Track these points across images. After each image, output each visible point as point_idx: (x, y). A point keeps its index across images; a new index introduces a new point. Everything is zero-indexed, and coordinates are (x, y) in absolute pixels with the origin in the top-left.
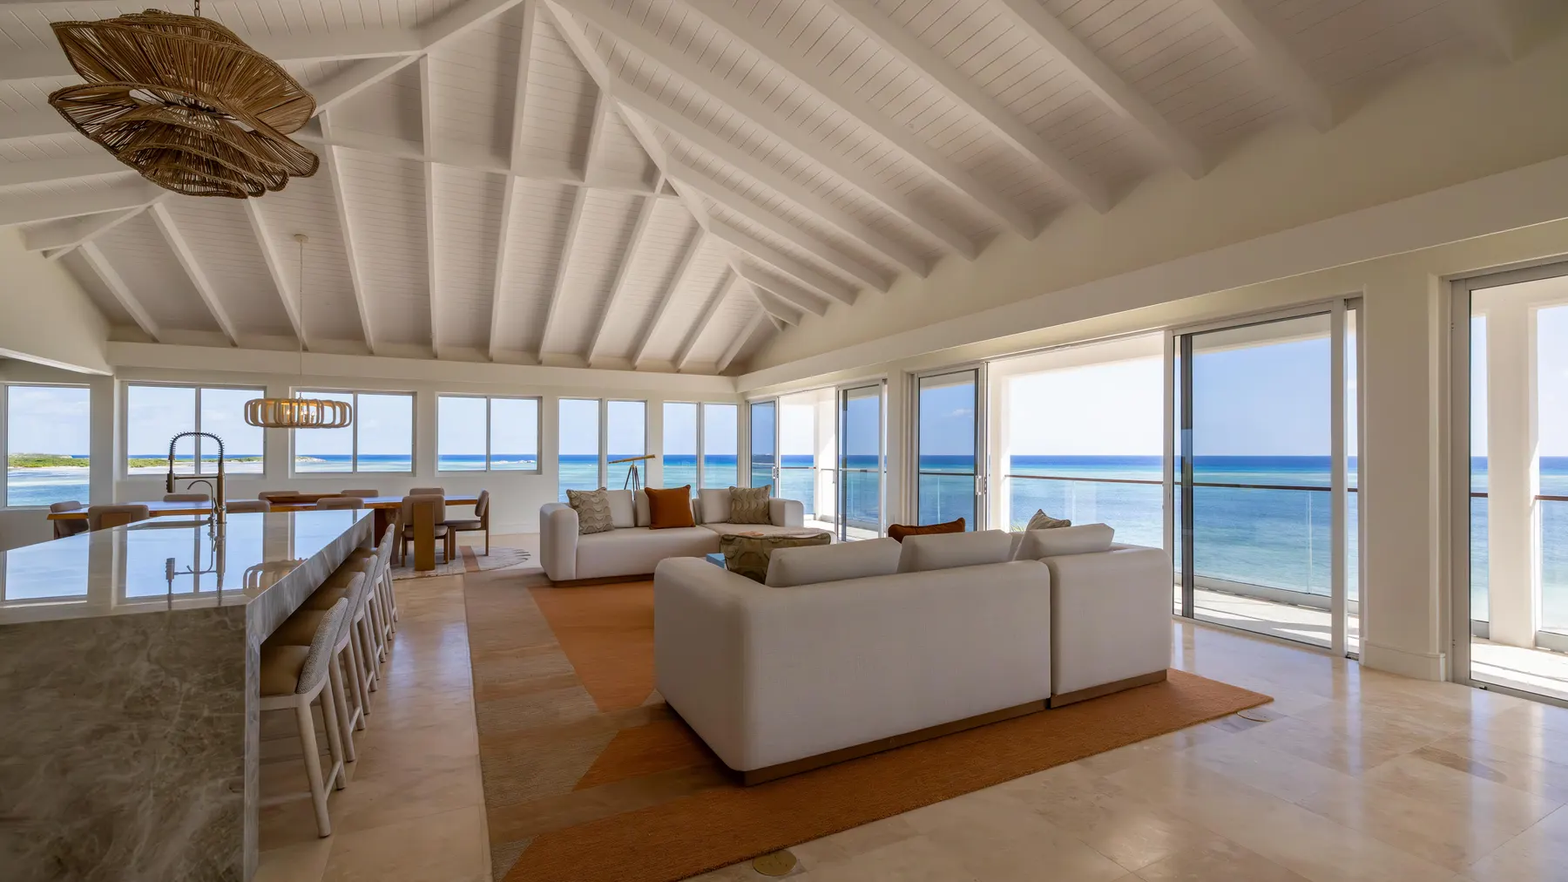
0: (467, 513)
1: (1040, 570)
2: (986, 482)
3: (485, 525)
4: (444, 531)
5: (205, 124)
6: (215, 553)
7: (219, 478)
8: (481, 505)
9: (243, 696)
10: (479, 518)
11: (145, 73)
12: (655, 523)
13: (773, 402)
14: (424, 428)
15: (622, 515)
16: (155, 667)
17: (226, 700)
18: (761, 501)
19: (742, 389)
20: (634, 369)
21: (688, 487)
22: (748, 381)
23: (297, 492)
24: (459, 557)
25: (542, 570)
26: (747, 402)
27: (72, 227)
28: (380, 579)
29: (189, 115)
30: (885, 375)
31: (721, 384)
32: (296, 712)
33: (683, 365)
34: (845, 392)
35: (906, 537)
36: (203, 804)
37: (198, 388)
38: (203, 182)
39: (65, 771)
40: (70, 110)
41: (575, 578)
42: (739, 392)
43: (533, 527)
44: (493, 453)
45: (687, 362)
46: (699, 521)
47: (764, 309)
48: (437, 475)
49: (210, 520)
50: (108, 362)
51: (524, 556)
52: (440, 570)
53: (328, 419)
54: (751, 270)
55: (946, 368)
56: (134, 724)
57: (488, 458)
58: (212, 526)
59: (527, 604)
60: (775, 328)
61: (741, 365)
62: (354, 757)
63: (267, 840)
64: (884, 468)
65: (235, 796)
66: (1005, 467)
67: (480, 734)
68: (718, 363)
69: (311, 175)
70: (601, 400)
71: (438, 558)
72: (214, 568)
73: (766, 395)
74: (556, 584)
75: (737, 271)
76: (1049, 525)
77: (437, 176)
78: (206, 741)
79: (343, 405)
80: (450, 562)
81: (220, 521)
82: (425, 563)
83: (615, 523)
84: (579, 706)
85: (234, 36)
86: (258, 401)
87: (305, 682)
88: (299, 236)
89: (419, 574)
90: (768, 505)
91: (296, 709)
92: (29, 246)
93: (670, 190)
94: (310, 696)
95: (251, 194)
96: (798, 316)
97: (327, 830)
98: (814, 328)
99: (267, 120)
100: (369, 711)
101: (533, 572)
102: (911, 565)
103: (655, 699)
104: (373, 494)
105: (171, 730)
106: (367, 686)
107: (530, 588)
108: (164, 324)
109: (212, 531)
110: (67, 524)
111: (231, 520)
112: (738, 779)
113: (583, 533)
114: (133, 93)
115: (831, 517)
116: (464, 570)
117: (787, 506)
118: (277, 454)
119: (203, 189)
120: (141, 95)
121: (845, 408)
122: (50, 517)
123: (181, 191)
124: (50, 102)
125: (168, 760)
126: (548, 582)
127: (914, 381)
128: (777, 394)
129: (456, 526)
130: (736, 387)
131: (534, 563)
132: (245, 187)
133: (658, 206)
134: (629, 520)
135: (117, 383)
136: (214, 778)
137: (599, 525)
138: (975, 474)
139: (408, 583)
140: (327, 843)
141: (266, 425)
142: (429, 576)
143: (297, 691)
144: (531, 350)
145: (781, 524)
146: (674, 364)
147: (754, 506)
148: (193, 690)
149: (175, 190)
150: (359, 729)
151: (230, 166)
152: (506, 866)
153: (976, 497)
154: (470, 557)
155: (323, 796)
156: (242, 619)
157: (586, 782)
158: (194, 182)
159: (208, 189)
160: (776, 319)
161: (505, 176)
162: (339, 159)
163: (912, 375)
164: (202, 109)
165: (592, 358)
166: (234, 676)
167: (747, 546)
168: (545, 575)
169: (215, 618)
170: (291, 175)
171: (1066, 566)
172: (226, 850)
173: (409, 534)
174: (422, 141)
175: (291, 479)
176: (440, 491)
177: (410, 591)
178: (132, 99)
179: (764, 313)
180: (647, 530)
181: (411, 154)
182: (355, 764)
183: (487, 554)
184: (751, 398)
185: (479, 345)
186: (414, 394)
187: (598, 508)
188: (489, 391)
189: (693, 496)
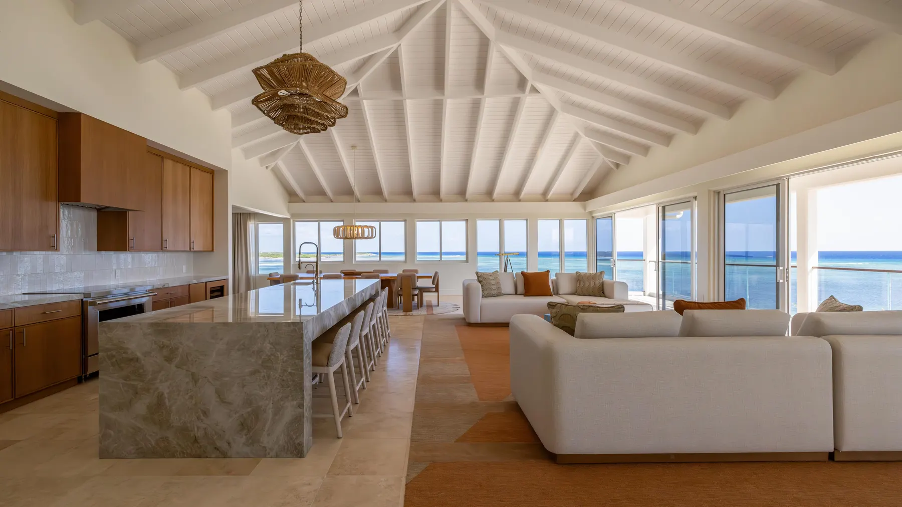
0: (428, 283)
1: (823, 346)
2: (788, 272)
3: (437, 290)
4: (416, 292)
5: (302, 101)
6: (315, 298)
7: (317, 263)
8: (435, 280)
9: (303, 364)
10: (434, 286)
11: (282, 84)
12: (528, 293)
13: (610, 217)
14: (410, 238)
15: (508, 287)
16: (272, 347)
17: (297, 365)
18: (598, 282)
19: (588, 210)
20: (520, 201)
21: (548, 271)
22: (594, 204)
23: (355, 270)
24: (425, 306)
25: (464, 316)
26: (593, 217)
27: (274, 154)
28: (380, 314)
29: (300, 98)
30: (695, 194)
31: (576, 207)
32: (327, 375)
33: (549, 196)
34: (664, 208)
35: (685, 311)
36: (289, 413)
37: (319, 221)
38: (305, 128)
39: (244, 386)
40: (260, 105)
41: (479, 321)
42: (587, 211)
43: (460, 292)
44: (443, 251)
45: (553, 194)
46: (555, 292)
47: (602, 156)
48: (416, 262)
49: (313, 282)
50: (288, 212)
51: (457, 307)
52: (415, 312)
53: (366, 235)
54: (592, 132)
55: (748, 185)
56: (265, 371)
57: (441, 254)
58: (314, 285)
59: (452, 335)
60: (612, 169)
61: (589, 194)
62: (358, 402)
63: (315, 433)
64: (695, 261)
65: (300, 410)
66: (813, 260)
67: (416, 401)
68: (572, 194)
69: (346, 116)
70: (500, 220)
71: (415, 306)
72: (315, 304)
73: (605, 213)
74: (470, 325)
75: (581, 133)
76: (837, 309)
77: (410, 106)
78: (290, 383)
79: (372, 227)
80: (420, 309)
81: (317, 283)
82: (408, 309)
83: (503, 292)
84: (468, 395)
85: (312, 57)
86: (339, 227)
87: (331, 362)
88: (353, 147)
89: (405, 313)
90: (603, 284)
91: (327, 374)
92: (262, 166)
93: (535, 90)
94: (333, 369)
95: (322, 130)
96: (628, 159)
97: (340, 435)
98: (640, 165)
99: (327, 94)
100: (369, 380)
101: (460, 317)
102: (690, 331)
103: (510, 399)
104: (386, 272)
105: (277, 375)
106: (369, 368)
107: (456, 326)
108: (307, 193)
109: (314, 287)
110: (274, 281)
111: (324, 283)
112: (553, 458)
113: (484, 296)
114: (279, 94)
115: (654, 294)
116: (426, 313)
117: (615, 285)
118: (349, 252)
119: (305, 131)
120: (283, 92)
121: (664, 219)
122: (268, 279)
123: (298, 133)
124: (253, 103)
125: (277, 389)
126: (466, 323)
127: (720, 197)
128: (614, 211)
129: (423, 290)
130: (585, 208)
131: (460, 312)
132: (319, 127)
133: (528, 101)
134: (512, 291)
135: (291, 220)
136: (293, 400)
137: (493, 292)
138: (777, 266)
139: (400, 317)
140: (341, 441)
141: (345, 238)
142: (409, 315)
143: (327, 365)
144: (462, 193)
145: (610, 297)
146: (544, 196)
147: (592, 284)
148: (285, 359)
149: (296, 133)
150: (363, 388)
151: (312, 118)
152: (414, 475)
153: (778, 284)
154: (430, 306)
155: (339, 419)
156: (301, 329)
157: (462, 439)
158: (302, 129)
159: (307, 131)
160: (612, 163)
161: (442, 100)
162: (367, 106)
163: (719, 193)
164: (303, 95)
165: (495, 196)
166: (299, 355)
167: (565, 310)
168: (464, 319)
169: (292, 327)
170: (337, 118)
171: (848, 345)
172: (297, 435)
173: (400, 293)
174: (401, 90)
175: (355, 264)
176: (416, 271)
177: (398, 321)
178: (279, 96)
179: (602, 160)
180: (522, 297)
181: (397, 98)
182: (358, 405)
183: (438, 306)
184: (596, 215)
185: (435, 193)
186: (405, 221)
187: (493, 282)
188: (441, 218)
189: (552, 277)
